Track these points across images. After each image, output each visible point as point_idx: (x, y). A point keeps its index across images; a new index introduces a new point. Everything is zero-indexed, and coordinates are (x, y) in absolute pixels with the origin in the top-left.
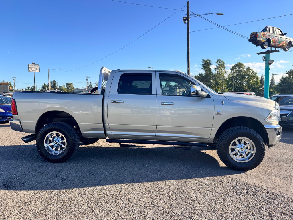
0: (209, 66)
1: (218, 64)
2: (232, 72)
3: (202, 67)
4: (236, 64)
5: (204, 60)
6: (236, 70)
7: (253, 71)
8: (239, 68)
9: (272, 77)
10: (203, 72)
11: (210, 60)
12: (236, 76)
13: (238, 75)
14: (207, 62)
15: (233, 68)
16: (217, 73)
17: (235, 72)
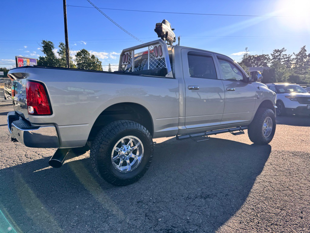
0: (51, 49)
1: (62, 48)
2: (77, 59)
3: (42, 49)
4: (81, 51)
5: (44, 41)
6: (82, 57)
7: (97, 60)
8: (84, 55)
9: (109, 67)
10: (44, 56)
11: (51, 43)
12: (82, 63)
13: (84, 63)
14: (49, 45)
15: (78, 55)
16: (60, 58)
17: (80, 59)
